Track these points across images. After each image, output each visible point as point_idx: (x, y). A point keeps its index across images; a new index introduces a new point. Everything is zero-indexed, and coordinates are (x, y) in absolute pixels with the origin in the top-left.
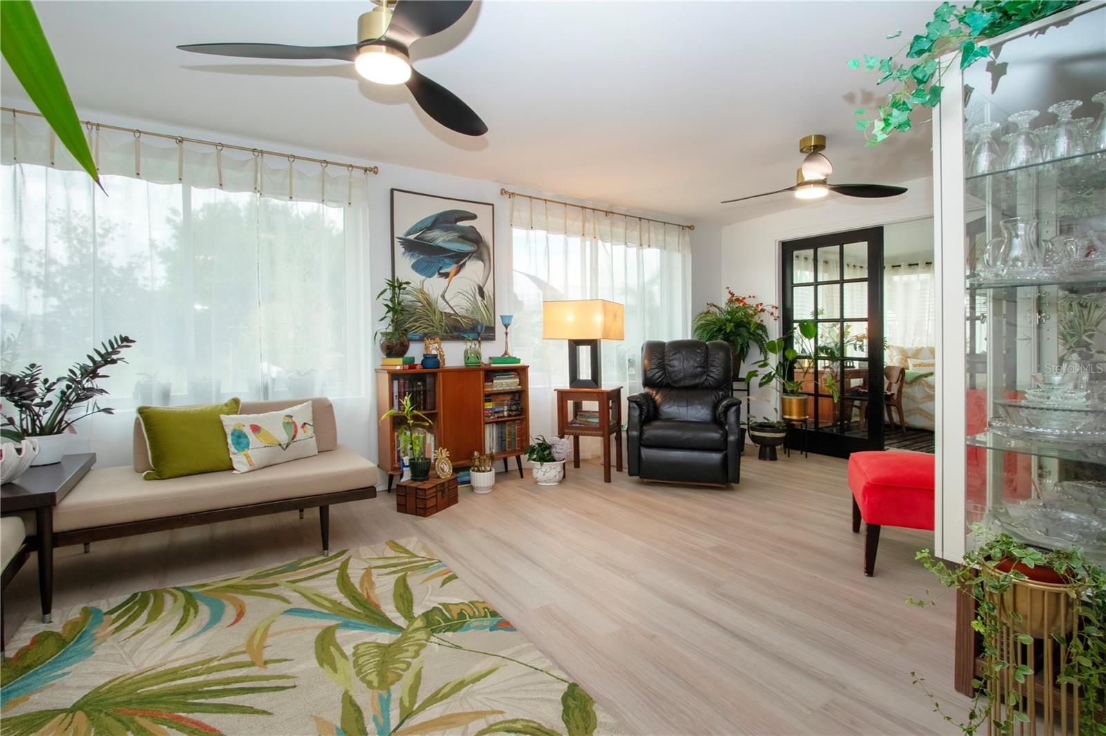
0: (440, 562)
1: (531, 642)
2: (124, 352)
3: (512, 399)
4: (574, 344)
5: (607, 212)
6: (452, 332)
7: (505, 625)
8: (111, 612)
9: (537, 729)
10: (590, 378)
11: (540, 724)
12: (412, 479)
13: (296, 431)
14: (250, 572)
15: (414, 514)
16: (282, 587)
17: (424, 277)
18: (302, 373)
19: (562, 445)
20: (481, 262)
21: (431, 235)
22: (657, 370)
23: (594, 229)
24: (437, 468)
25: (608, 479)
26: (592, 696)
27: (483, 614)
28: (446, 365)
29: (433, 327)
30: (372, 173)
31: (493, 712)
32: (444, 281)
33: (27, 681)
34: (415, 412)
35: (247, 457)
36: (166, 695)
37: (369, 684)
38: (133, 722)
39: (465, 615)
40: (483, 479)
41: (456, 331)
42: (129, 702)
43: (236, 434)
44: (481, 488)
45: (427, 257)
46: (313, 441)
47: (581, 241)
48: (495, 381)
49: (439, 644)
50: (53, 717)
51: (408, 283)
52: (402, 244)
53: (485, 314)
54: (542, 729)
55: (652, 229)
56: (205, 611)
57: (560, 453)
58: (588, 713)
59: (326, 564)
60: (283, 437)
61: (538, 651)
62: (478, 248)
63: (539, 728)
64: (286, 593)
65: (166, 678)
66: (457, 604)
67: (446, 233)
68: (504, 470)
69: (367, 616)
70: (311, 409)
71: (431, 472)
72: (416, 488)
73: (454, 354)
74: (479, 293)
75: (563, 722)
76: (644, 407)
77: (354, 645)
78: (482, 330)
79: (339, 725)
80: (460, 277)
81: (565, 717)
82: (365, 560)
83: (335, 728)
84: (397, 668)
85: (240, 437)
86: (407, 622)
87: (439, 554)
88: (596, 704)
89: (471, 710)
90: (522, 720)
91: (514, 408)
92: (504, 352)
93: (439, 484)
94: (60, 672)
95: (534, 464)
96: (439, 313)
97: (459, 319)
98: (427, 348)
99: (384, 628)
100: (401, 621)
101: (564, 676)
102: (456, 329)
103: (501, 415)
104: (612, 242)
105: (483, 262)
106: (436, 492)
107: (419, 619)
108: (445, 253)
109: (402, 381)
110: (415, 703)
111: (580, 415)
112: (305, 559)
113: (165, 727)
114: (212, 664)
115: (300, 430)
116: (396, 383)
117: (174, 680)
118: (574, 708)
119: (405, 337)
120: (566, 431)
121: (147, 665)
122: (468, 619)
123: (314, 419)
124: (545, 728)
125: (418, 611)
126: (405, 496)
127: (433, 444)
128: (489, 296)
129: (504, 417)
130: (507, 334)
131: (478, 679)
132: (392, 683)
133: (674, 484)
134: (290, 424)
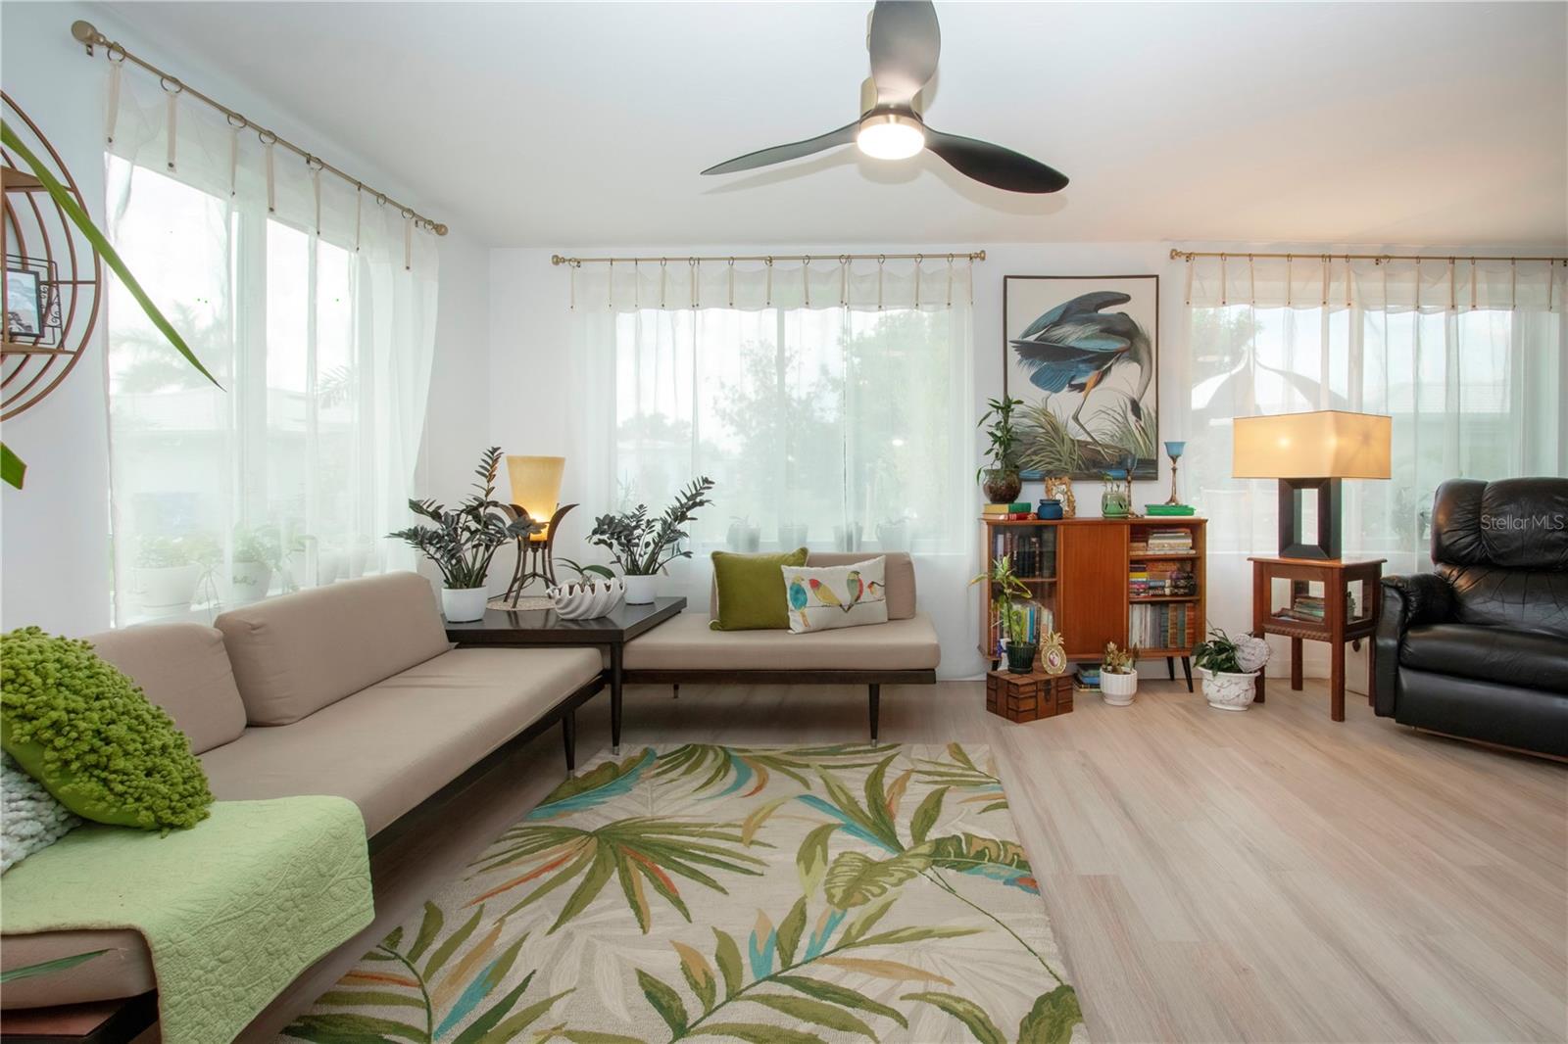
0: (999, 782)
1: (1049, 915)
2: (707, 495)
3: (1179, 569)
4: (1290, 488)
5: (1378, 259)
6: (1088, 469)
7: (1030, 884)
8: (661, 758)
9: (980, 1020)
10: (1317, 544)
11: (987, 1017)
12: (1009, 670)
13: (861, 591)
14: (793, 747)
15: (1004, 716)
16: (813, 770)
17: (1048, 392)
18: (894, 521)
19: (1254, 648)
20: (1136, 364)
21: (1058, 332)
22: (1462, 533)
23: (1349, 289)
24: (1043, 659)
25: (1339, 714)
26: (1085, 1011)
27: (1008, 861)
28: (1076, 516)
29: (1060, 461)
30: (978, 259)
31: (941, 979)
32: (1078, 396)
33: (579, 801)
34: (1012, 578)
35: (804, 616)
36: (659, 845)
37: (830, 898)
38: (624, 859)
39: (986, 856)
40: (1118, 684)
41: (1094, 466)
42: (631, 842)
43: (795, 588)
44: (1112, 697)
45: (1053, 365)
46: (882, 605)
47: (1323, 314)
48: (1150, 541)
49: (932, 880)
50: (578, 835)
51: (1020, 402)
52: (1017, 349)
53: (1141, 443)
54: (987, 1024)
55: (1481, 275)
56: (733, 775)
57: (1249, 660)
58: (1061, 1030)
59: (869, 755)
60: (845, 597)
61: (1049, 929)
62: (1132, 343)
63: (983, 1020)
64: (812, 778)
65: (668, 830)
66: (984, 840)
67: (1081, 327)
68: (1169, 677)
69: (874, 824)
70: (883, 565)
71: (1035, 664)
72: (1009, 682)
73: (1089, 500)
74: (1132, 410)
75: (1018, 1028)
76: (1413, 599)
77: (841, 851)
78: (1133, 464)
79: (777, 928)
80: (1101, 389)
81: (1027, 1022)
82: (912, 761)
83: (770, 930)
84: (868, 891)
85: (798, 591)
86: (912, 844)
87: (1005, 771)
88: (1081, 1025)
89: (917, 967)
90: (970, 1002)
91: (1182, 583)
92: (1169, 499)
93: (1041, 681)
94: (601, 800)
95: (1201, 672)
96: (1069, 442)
97: (1099, 448)
98: (1048, 491)
99: (884, 842)
100: (905, 838)
101: (1062, 972)
102: (1094, 464)
103: (1160, 592)
104: (1385, 309)
105: (1140, 364)
106: (1036, 691)
107: (928, 844)
108: (1079, 356)
109: (1008, 535)
110: (863, 934)
111: (1300, 603)
112: (849, 746)
113: (642, 874)
114: (708, 830)
115: (866, 590)
116: (1001, 538)
117: (672, 834)
118: (1046, 1017)
119: (1015, 476)
120: (1267, 626)
121: (661, 814)
122: (986, 861)
123: (886, 577)
124: (991, 1024)
125: (933, 834)
126: (995, 690)
127: (1051, 625)
128: (1149, 413)
129: (1164, 595)
130: (1174, 470)
131: (949, 935)
132: (854, 905)
133: (1475, 744)
134: (855, 582)
